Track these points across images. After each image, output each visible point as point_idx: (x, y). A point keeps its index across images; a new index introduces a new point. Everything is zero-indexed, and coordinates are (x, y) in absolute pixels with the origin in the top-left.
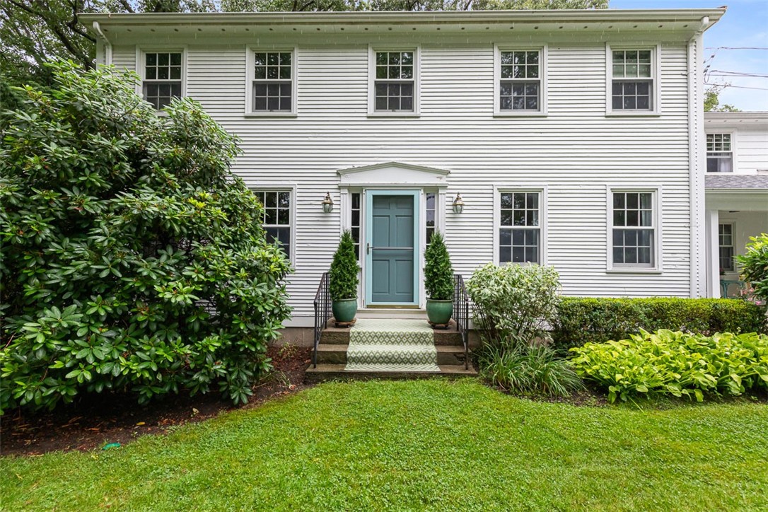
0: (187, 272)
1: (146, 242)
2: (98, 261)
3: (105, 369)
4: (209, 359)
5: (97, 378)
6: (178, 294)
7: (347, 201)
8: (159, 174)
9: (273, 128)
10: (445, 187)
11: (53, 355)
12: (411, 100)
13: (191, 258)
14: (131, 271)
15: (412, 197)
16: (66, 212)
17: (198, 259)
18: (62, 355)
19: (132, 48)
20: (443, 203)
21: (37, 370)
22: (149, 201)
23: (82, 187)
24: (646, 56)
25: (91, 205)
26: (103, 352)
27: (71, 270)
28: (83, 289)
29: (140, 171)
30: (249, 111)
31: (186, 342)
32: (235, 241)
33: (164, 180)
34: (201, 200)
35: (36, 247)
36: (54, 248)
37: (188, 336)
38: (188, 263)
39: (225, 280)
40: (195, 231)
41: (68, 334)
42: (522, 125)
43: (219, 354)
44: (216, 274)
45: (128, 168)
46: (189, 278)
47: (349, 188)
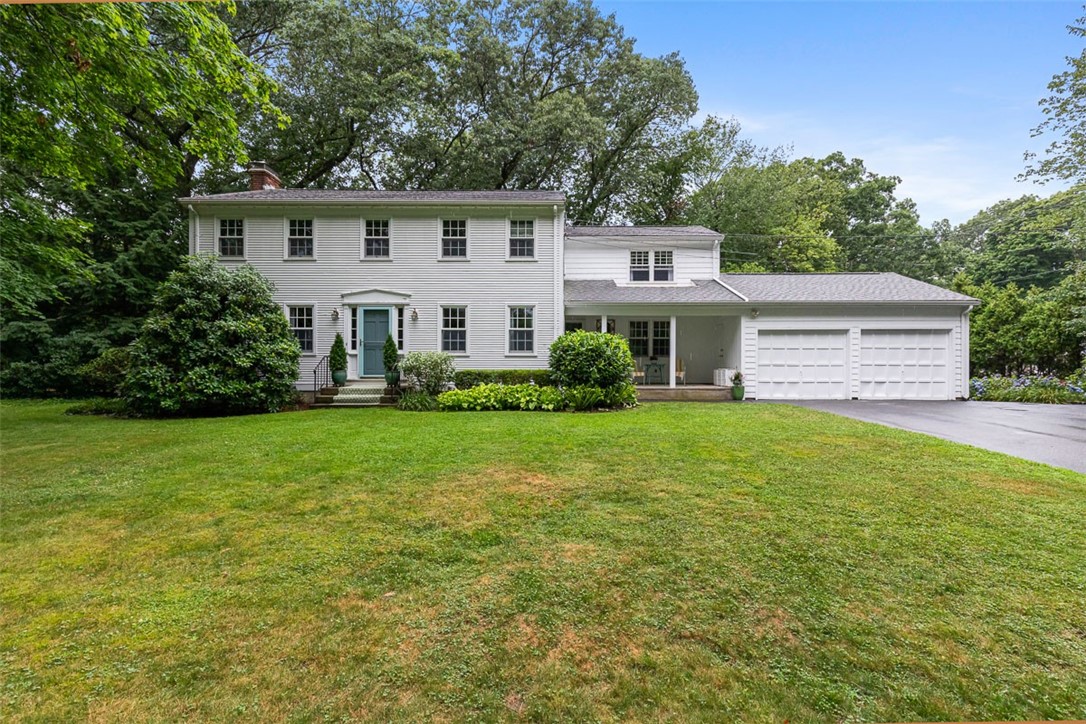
0: (248, 354)
1: (230, 341)
2: (212, 349)
3: (217, 390)
4: (258, 391)
5: (215, 394)
6: (244, 362)
7: (348, 313)
8: (234, 309)
9: (301, 268)
10: (408, 305)
11: (198, 385)
12: (388, 250)
13: (250, 348)
14: (225, 354)
15: (388, 311)
16: (195, 329)
17: (253, 349)
18: (200, 384)
19: (211, 216)
20: (407, 314)
21: (192, 390)
22: (231, 324)
23: (200, 317)
24: (531, 223)
25: (206, 326)
26: (215, 384)
27: (199, 354)
28: (205, 362)
29: (225, 308)
30: (286, 257)
31: (248, 383)
32: (271, 340)
33: (237, 312)
34: (254, 322)
35: (183, 344)
36: (191, 344)
37: (249, 381)
38: (249, 350)
39: (264, 358)
40: (252, 336)
41: (202, 377)
42: (455, 266)
43: (262, 390)
44: (260, 355)
45: (219, 306)
46: (248, 357)
47: (349, 305)
